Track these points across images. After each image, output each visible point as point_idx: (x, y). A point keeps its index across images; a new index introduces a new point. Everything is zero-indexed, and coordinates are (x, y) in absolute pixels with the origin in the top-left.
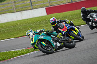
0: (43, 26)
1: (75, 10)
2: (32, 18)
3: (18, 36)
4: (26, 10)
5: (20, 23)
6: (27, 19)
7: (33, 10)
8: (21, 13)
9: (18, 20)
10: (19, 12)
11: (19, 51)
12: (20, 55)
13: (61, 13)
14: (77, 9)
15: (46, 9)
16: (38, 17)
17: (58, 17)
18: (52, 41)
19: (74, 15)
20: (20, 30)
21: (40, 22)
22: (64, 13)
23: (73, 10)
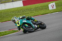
0: (21, 14)
1: (44, 2)
2: (13, 8)
3: (2, 21)
4: (9, 2)
5: (4, 12)
6: (9, 9)
7: (13, 2)
8: (5, 4)
9: (3, 9)
10: (3, 4)
11: (3, 32)
12: (4, 35)
13: (33, 5)
14: (45, 2)
15: (23, 1)
16: (17, 8)
17: (32, 8)
18: (32, 24)
19: (43, 6)
20: (3, 17)
21: (19, 12)
22: (36, 4)
23: (42, 3)
